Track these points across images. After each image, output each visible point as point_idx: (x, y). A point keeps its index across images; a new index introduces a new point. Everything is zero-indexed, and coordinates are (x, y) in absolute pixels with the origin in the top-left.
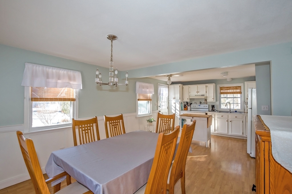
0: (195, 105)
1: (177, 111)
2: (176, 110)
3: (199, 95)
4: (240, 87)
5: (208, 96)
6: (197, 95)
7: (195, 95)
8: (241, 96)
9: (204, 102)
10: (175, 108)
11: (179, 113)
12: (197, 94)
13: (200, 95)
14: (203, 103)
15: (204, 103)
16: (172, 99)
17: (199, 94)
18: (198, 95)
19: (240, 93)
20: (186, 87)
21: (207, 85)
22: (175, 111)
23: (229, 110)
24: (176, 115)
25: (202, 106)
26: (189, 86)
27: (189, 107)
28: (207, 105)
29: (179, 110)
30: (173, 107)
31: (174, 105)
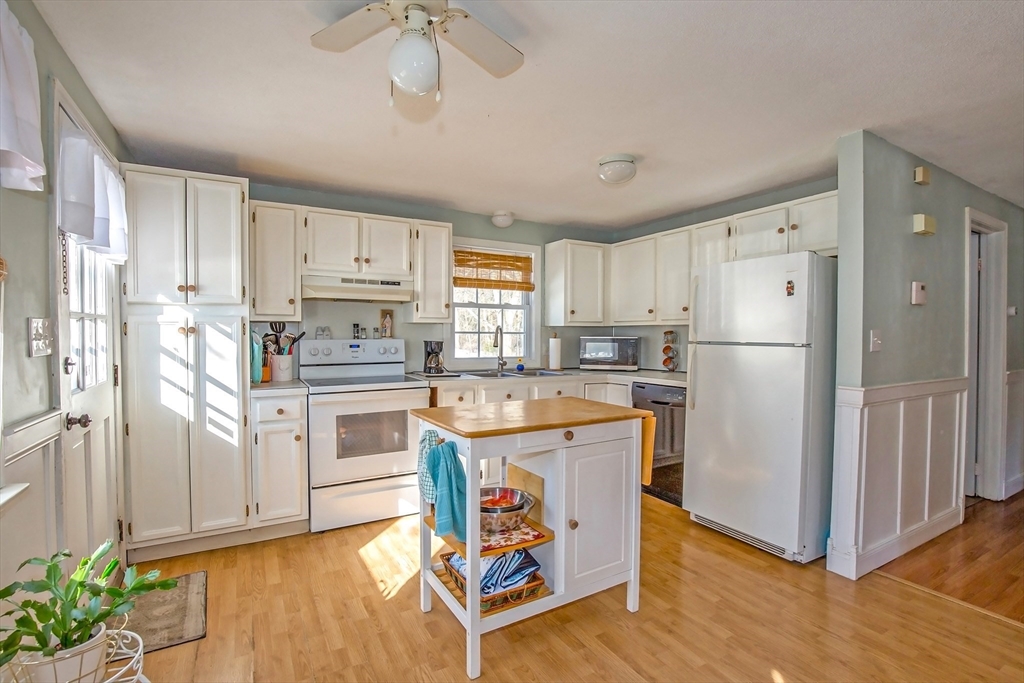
0: (321, 344)
1: (213, 394)
2: (209, 386)
3: (368, 278)
4: (528, 260)
5: (419, 287)
6: (359, 281)
7: (344, 280)
8: (527, 302)
9: (378, 325)
10: (198, 367)
11: (232, 405)
12: (360, 270)
13: (371, 282)
14: (370, 332)
15: (376, 330)
16: (161, 298)
17: (367, 272)
18: (363, 282)
19: (526, 286)
20: (279, 215)
21: (417, 223)
22: (199, 396)
23: (496, 366)
24: (210, 428)
25: (371, 348)
26: (303, 210)
27: (283, 363)
28: (400, 344)
29: (234, 385)
30: (168, 368)
31: (184, 347)
